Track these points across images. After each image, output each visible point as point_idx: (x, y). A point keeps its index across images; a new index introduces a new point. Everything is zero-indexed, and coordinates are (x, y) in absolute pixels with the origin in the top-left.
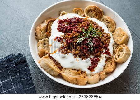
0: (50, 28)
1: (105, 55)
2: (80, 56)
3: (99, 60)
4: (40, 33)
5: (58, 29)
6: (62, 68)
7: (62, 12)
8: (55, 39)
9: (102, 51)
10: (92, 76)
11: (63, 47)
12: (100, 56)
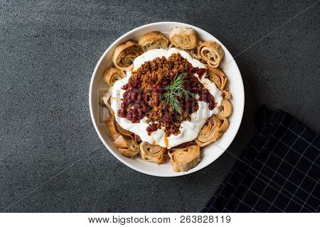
0: (125, 131)
1: (203, 77)
2: (190, 112)
3: (207, 90)
4: (131, 151)
5: (134, 122)
6: (194, 141)
7: (106, 102)
8: (149, 134)
9: (196, 78)
10: (223, 109)
11: (168, 128)
12: (202, 86)
